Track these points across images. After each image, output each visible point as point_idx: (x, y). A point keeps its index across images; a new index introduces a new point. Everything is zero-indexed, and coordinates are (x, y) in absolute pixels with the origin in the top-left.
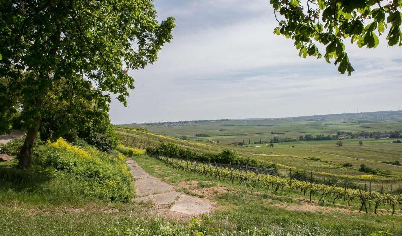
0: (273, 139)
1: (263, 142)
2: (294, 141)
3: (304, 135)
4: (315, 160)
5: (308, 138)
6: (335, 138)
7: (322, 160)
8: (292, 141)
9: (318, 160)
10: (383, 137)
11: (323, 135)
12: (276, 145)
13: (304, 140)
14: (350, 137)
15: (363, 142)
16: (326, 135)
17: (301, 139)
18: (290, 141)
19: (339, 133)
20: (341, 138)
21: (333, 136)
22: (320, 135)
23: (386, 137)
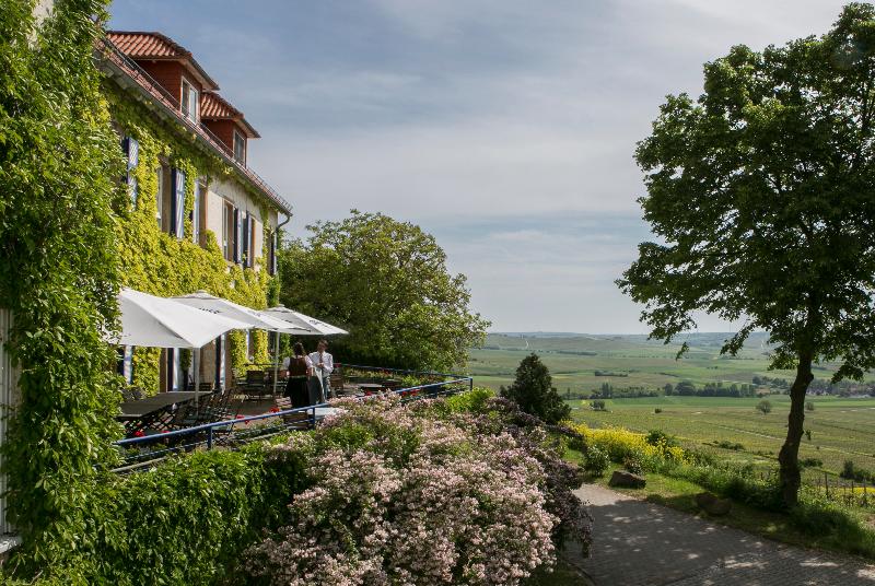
0: (599, 387)
1: (574, 395)
2: (651, 395)
3: (674, 382)
4: (731, 448)
5: (685, 390)
6: (748, 393)
7: (748, 449)
8: (646, 396)
9: (737, 448)
10: (855, 393)
11: (720, 385)
12: (609, 403)
13: (675, 394)
14: (782, 391)
15: (815, 404)
16: (726, 384)
17: (668, 390)
18: (641, 395)
19: (756, 380)
20: (763, 391)
21: (744, 387)
22: (714, 384)
23: (861, 393)
